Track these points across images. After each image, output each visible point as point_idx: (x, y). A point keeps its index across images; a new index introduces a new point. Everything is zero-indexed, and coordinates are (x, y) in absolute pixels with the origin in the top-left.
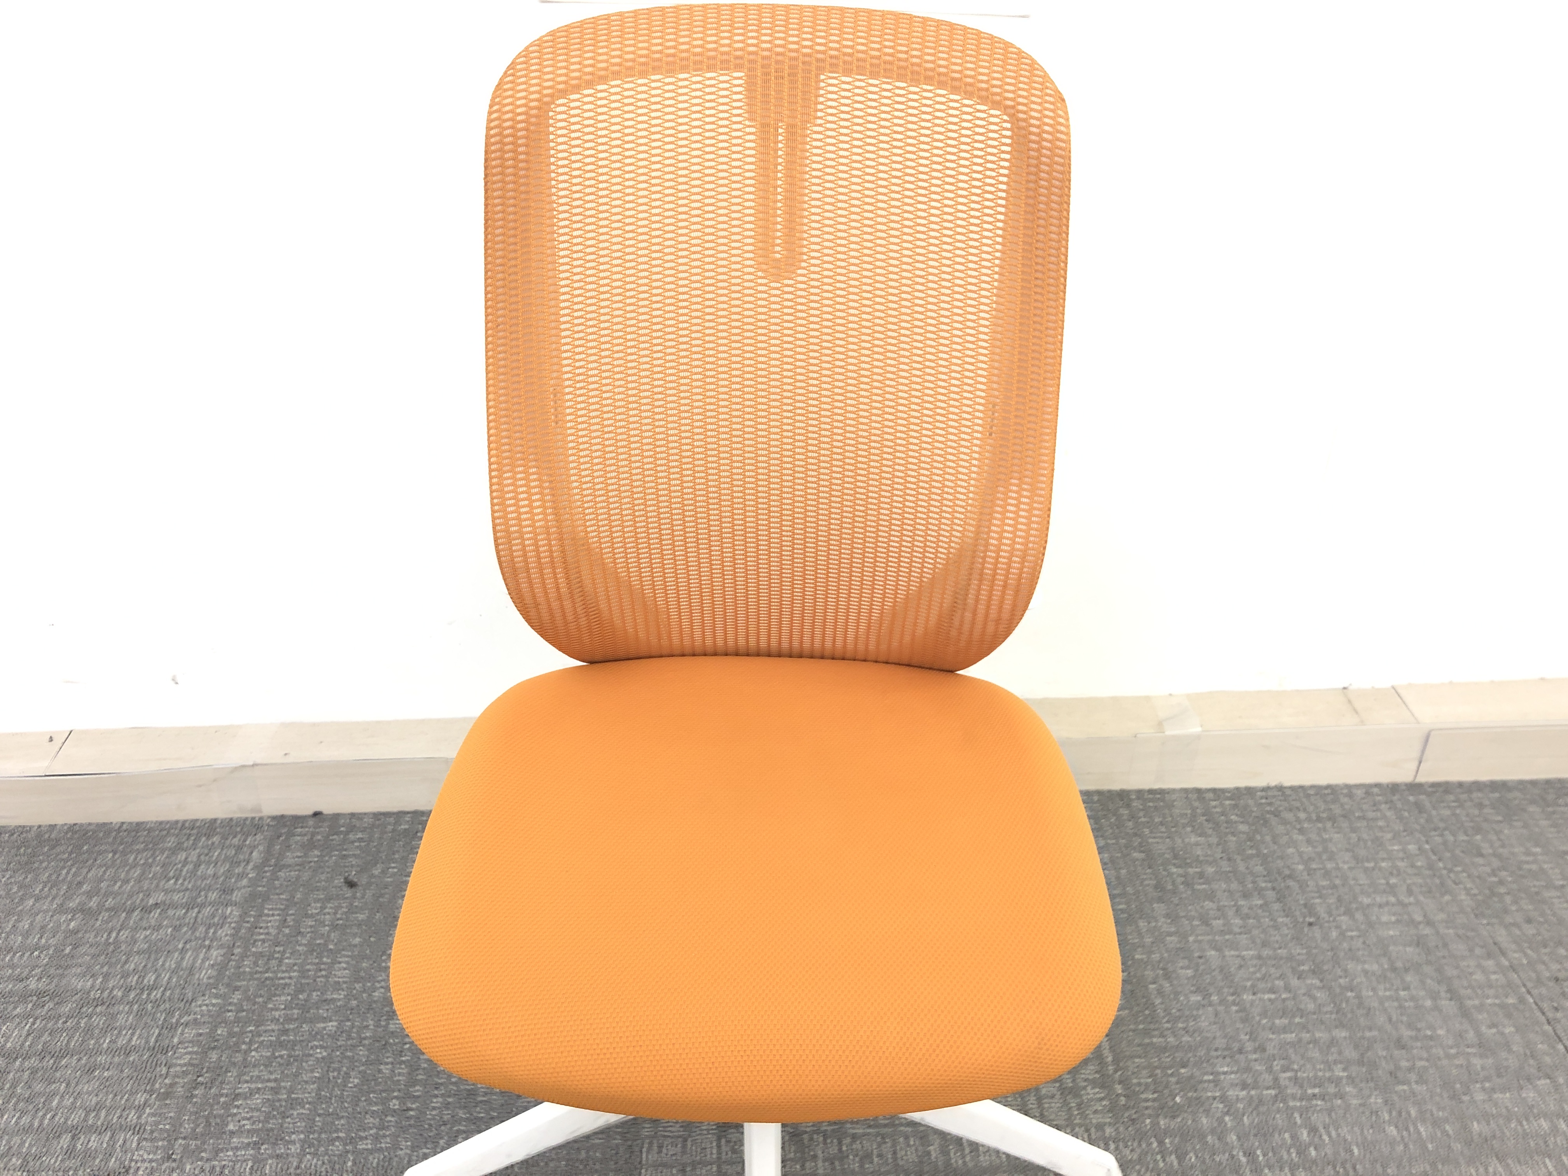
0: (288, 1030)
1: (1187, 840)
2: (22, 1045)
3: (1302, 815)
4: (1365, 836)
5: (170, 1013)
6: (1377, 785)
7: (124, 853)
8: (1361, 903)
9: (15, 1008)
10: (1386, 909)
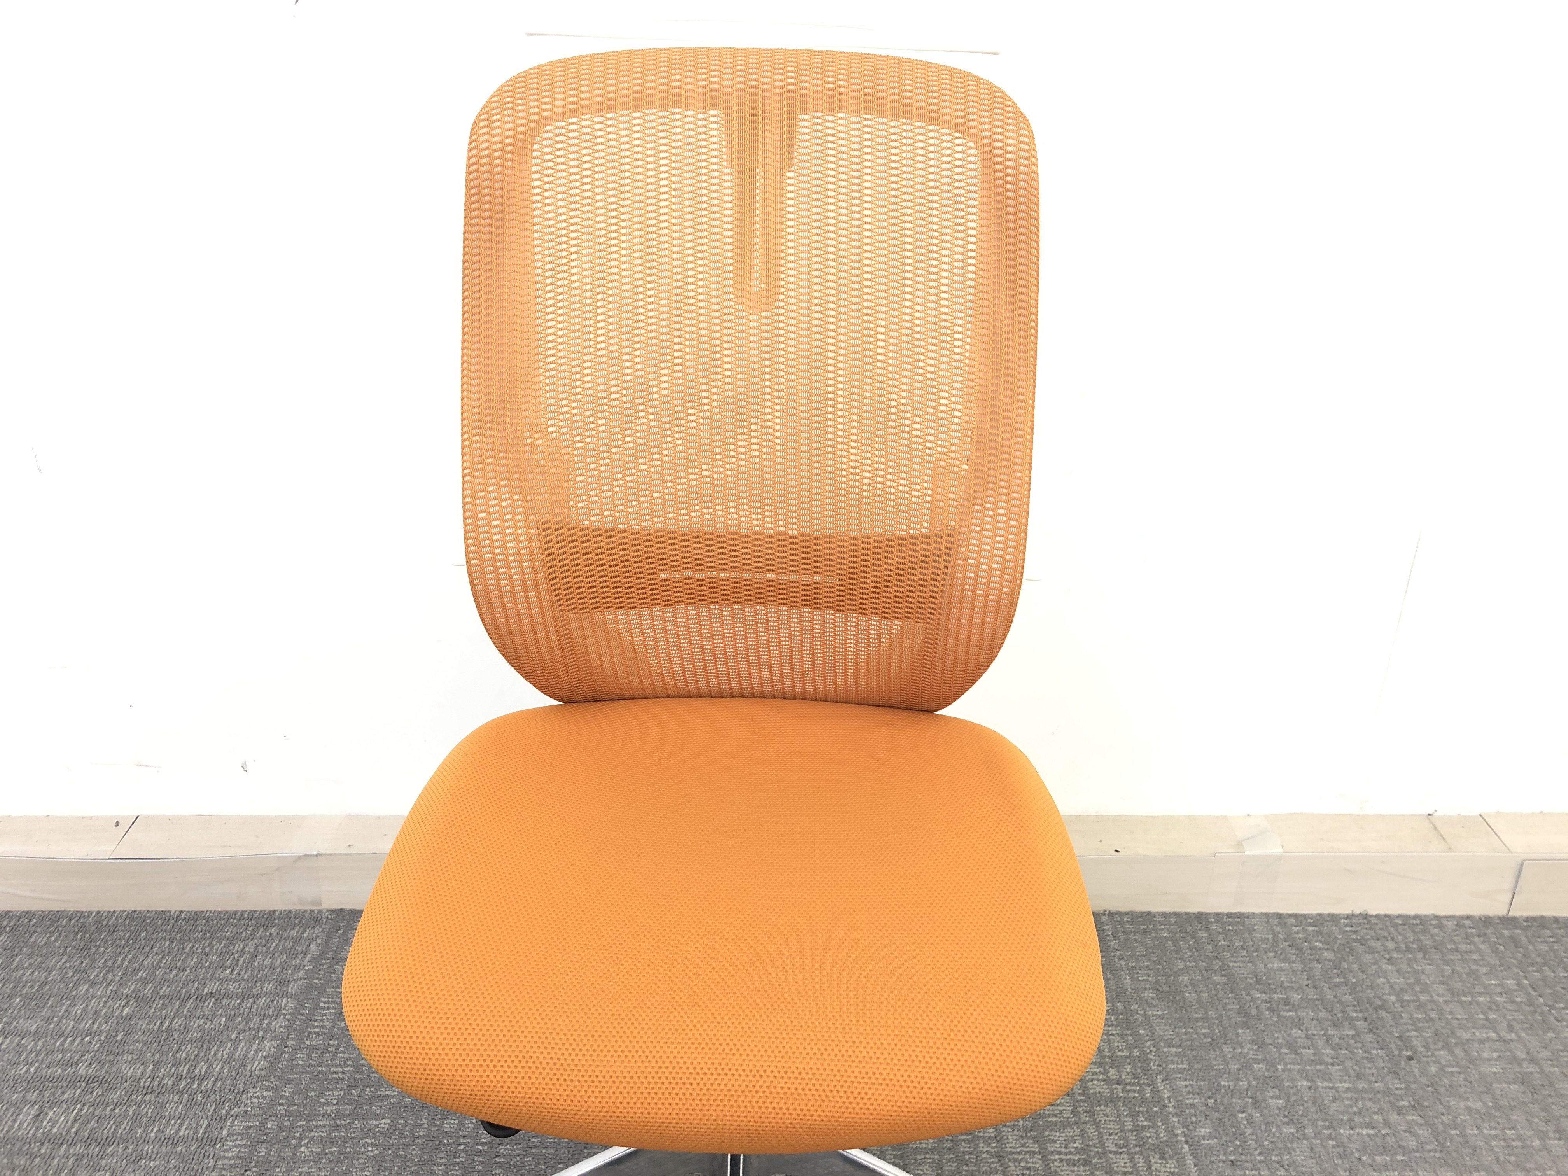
0: (339, 1126)
1: (1270, 965)
2: (68, 1131)
3: (1391, 945)
4: (1459, 969)
5: (220, 1104)
6: (1468, 918)
7: (182, 941)
8: (1459, 1038)
9: (63, 1093)
10: (1487, 1045)
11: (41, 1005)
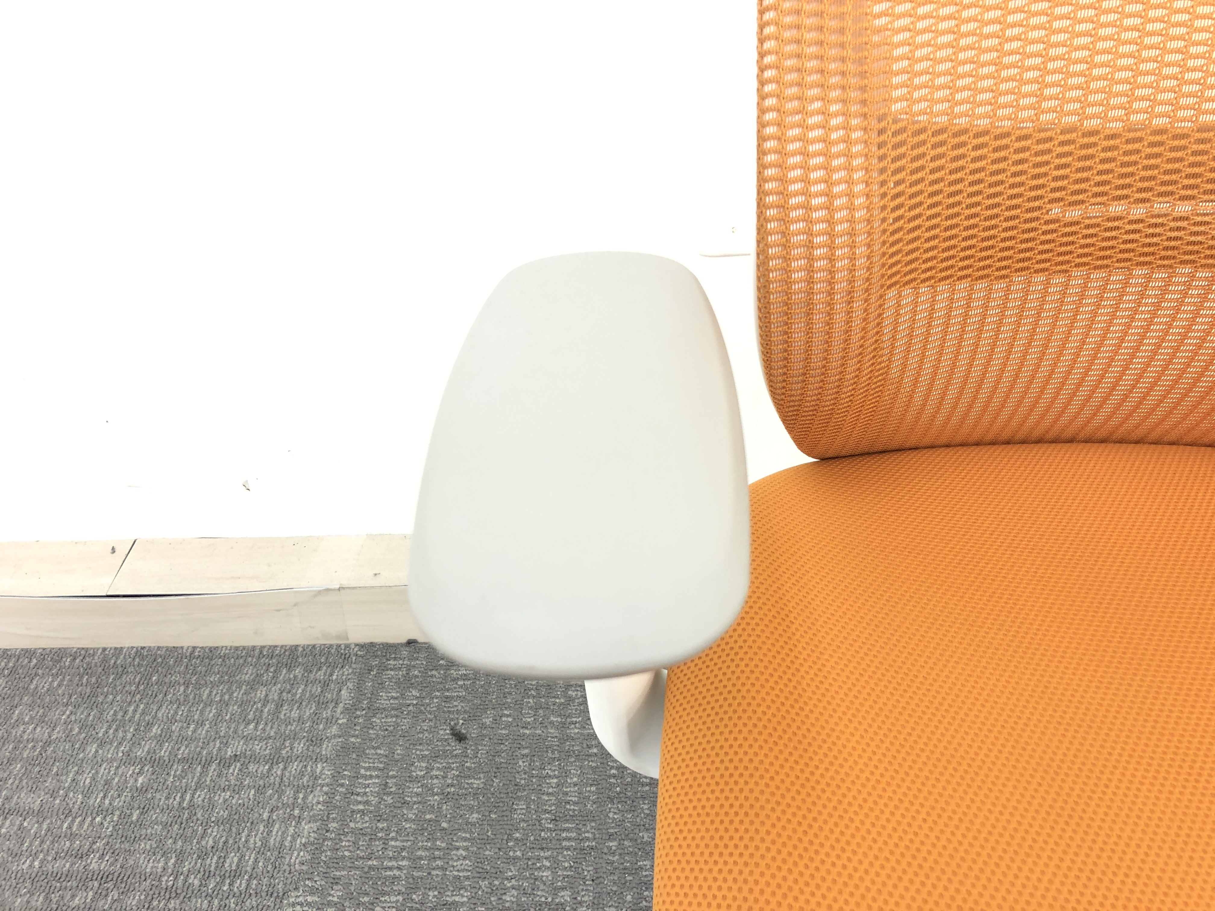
11: (45, 773)
